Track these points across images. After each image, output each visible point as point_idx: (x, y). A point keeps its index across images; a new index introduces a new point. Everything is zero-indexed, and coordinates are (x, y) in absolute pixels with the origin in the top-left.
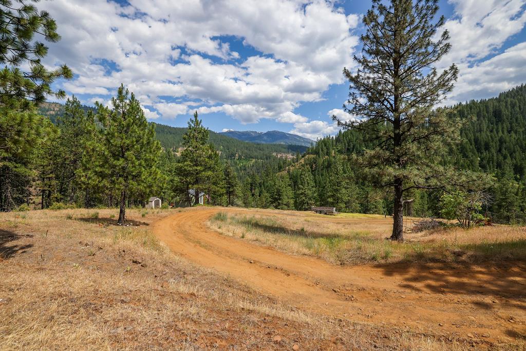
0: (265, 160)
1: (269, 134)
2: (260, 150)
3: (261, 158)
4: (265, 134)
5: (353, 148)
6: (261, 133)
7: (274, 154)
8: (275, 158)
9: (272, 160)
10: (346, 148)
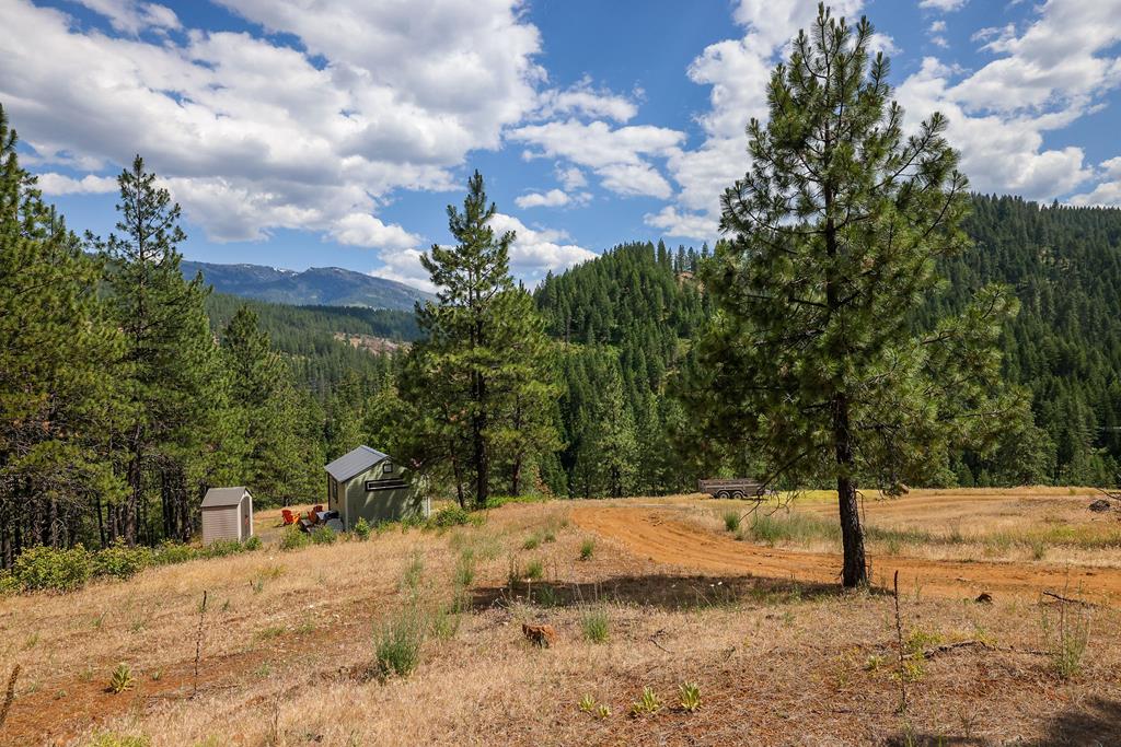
0: (316, 356)
1: (313, 277)
2: (293, 324)
3: (300, 351)
4: (302, 276)
5: (587, 322)
6: (289, 273)
7: (340, 337)
8: (345, 352)
9: (338, 355)
10: (569, 321)
